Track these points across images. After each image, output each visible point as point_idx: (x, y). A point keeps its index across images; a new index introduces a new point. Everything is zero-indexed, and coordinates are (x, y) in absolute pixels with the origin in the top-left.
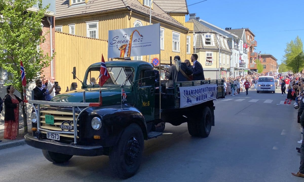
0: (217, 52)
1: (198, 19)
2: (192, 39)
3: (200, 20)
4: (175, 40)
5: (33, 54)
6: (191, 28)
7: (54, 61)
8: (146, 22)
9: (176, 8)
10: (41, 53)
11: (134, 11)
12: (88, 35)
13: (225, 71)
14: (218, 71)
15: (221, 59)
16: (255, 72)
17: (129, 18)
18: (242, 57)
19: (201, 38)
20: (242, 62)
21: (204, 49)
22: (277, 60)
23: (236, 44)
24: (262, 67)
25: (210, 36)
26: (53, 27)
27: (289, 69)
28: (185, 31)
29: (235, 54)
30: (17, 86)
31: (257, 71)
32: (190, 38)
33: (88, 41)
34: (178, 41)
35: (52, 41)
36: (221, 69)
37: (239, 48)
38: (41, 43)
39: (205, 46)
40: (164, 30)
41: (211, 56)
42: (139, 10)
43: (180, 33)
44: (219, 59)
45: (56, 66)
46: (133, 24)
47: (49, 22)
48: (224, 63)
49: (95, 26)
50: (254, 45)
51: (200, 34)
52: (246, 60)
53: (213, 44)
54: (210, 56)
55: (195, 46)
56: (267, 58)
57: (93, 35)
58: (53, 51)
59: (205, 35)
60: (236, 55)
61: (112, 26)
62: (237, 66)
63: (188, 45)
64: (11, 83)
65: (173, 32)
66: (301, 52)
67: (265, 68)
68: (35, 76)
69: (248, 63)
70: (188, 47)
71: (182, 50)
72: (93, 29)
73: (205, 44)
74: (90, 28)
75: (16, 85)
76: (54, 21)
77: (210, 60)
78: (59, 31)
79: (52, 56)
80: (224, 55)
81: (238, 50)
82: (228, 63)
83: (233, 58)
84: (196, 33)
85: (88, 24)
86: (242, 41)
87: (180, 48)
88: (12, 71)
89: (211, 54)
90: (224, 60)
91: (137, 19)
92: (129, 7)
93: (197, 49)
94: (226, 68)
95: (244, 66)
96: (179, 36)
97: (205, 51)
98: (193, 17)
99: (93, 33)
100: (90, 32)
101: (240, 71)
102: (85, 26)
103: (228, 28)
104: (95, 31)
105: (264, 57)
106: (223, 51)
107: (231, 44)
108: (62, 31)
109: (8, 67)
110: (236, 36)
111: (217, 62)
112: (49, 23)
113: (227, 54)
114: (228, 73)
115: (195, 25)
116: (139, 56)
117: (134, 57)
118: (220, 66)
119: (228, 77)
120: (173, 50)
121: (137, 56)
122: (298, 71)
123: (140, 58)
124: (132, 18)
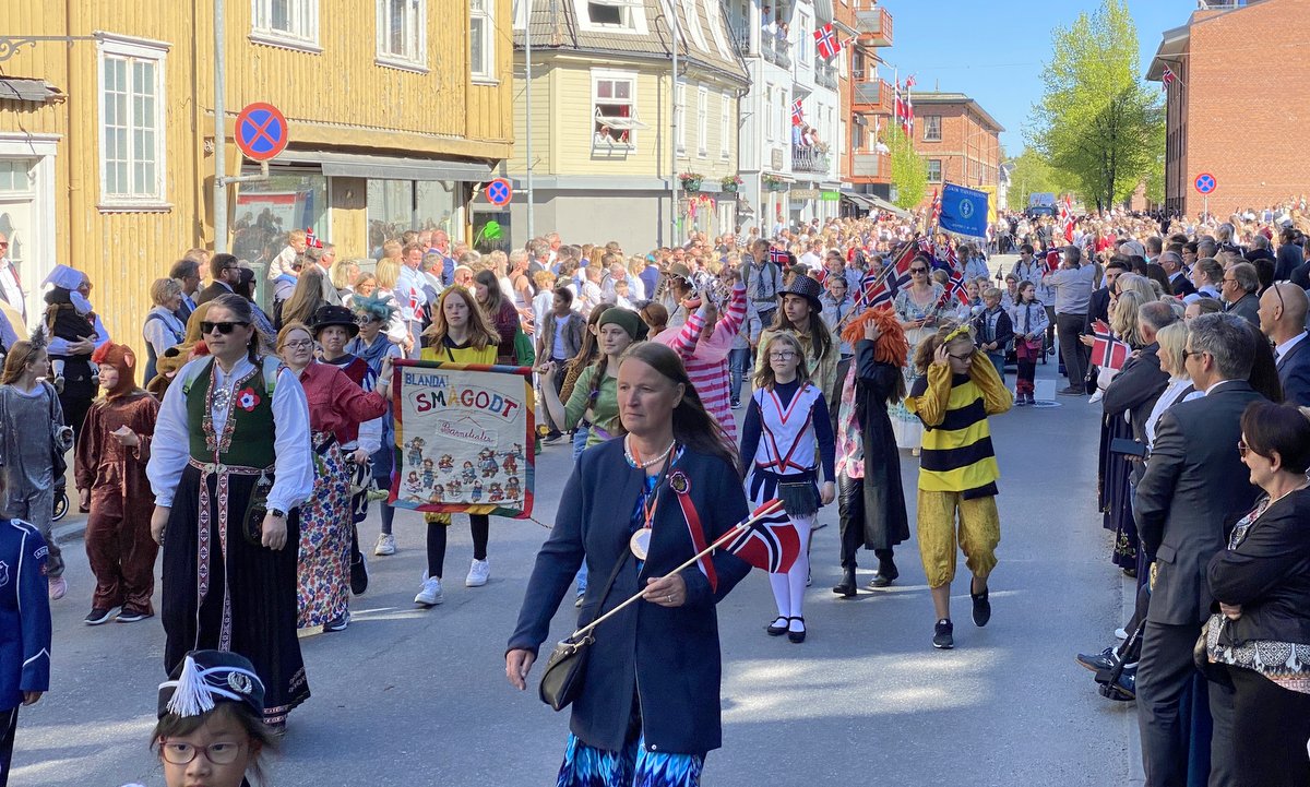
0: (660, 72)
13: (706, 195)
14: (669, 193)
15: (683, 119)
16: (878, 201)
18: (808, 105)
20: (810, 141)
21: (583, 55)
22: (1004, 131)
23: (773, 28)
24: (922, 171)
27: (1062, 185)
29: (765, 89)
31: (893, 193)
36: (684, 184)
37: (792, 54)
39: (586, 36)
41: (626, 96)
44: (673, 119)
48: (702, 143)
50: (874, 35)
52: (832, 131)
53: (636, 25)
54: (618, 96)
55: (521, 33)
56: (946, 120)
60: (776, 95)
62: (776, 164)
63: (477, 23)
66: (1125, 85)
67: (937, 177)
69: (842, 148)
70: (479, 36)
71: (439, 58)
73: (585, 22)
77: (620, 123)
80: (703, 94)
81: (782, 64)
82: (727, 144)
83: (757, 112)
86: (809, 9)
87: (430, 44)
89: (623, 89)
90: (703, 125)
93: (536, 49)
94: (712, 178)
95: (818, 162)
97: (587, 66)
101: (799, 194)
105: (934, 109)
106: (695, 69)
107: (747, 24)
111: (659, 136)
113: (720, 89)
114: (727, 209)
116: (138, 88)
117: (102, 92)
118: (677, 162)
119: (723, 230)
120: (380, 52)
121: (122, 86)
122: (1110, 199)
123: (150, 101)
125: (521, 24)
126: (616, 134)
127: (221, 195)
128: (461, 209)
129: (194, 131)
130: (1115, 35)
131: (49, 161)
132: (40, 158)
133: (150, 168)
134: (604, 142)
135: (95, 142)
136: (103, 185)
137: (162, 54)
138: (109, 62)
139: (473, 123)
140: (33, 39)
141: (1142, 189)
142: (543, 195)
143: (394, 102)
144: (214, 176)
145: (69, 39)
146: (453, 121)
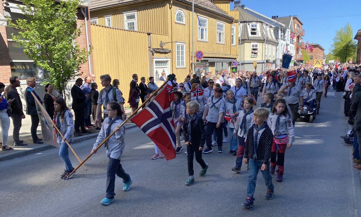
0: (263, 43)
1: (243, 6)
2: (237, 29)
3: (245, 9)
4: (220, 31)
5: (69, 49)
6: (236, 17)
7: (92, 57)
8: (188, 11)
10: (77, 48)
12: (126, 28)
13: (270, 63)
14: (264, 63)
15: (267, 50)
16: (301, 63)
17: (170, 7)
18: (289, 47)
19: (247, 28)
20: (289, 53)
21: (249, 40)
22: (325, 50)
23: (283, 34)
24: (309, 58)
25: (256, 26)
28: (230, 20)
29: (281, 45)
30: (55, 85)
31: (304, 62)
32: (235, 28)
33: (127, 35)
34: (222, 32)
35: (88, 35)
36: (266, 61)
37: (286, 38)
38: (76, 37)
39: (250, 37)
40: (207, 19)
41: (257, 47)
43: (225, 23)
44: (265, 50)
45: (94, 63)
46: (174, 14)
48: (270, 54)
49: (132, 17)
50: (301, 34)
51: (246, 23)
52: (293, 51)
53: (259, 35)
55: (240, 38)
56: (314, 48)
57: (131, 27)
58: (90, 46)
59: (251, 24)
60: (283, 46)
61: (151, 16)
63: (233, 36)
64: (48, 82)
65: (217, 22)
66: (350, 40)
67: (312, 59)
68: (72, 73)
69: (295, 54)
70: (233, 38)
71: (227, 42)
72: (131, 21)
73: (250, 35)
74: (127, 19)
75: (54, 83)
76: (89, 13)
77: (256, 51)
78: (95, 24)
79: (88, 51)
80: (270, 46)
81: (284, 40)
82: (274, 54)
83: (280, 48)
84: (241, 22)
85: (125, 15)
86: (289, 30)
87: (225, 40)
88: (48, 69)
89: (256, 46)
90: (270, 51)
91: (178, 8)
93: (242, 40)
94: (271, 60)
96: (224, 26)
97: (250, 42)
98: (237, 5)
99: (131, 25)
100: (128, 23)
102: (123, 18)
103: (275, 17)
104: (133, 23)
106: (269, 42)
107: (278, 33)
108: (97, 23)
109: (43, 64)
110: (283, 25)
111: (262, 53)
112: (84, 15)
113: (273, 45)
114: (274, 65)
115: (240, 14)
116: (181, 50)
117: (177, 50)
118: (266, 58)
119: (273, 69)
120: (217, 42)
121: (179, 50)
122: (346, 61)
123: (183, 51)
124: (173, 6)
125: (239, 36)
126: (255, 53)
127: (193, 65)
128: (230, 67)
129: (189, 56)
130: (348, 31)
131: (169, 61)
132: (168, 61)
133: (183, 62)
134: (253, 55)
135: (176, 58)
136: (177, 65)
137: (185, 44)
138: (177, 46)
139: (232, 52)
140: (167, 43)
141: (352, 59)
142: (243, 64)
143: (219, 49)
144: (192, 63)
145: (172, 42)
146: (229, 52)
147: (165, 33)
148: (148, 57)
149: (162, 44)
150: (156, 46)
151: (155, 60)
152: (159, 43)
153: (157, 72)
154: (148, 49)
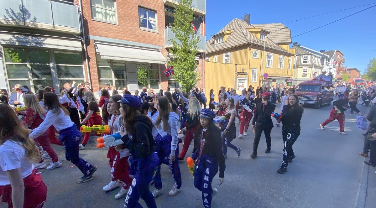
0: (312, 67)
1: (299, 46)
2: (294, 60)
4: (281, 61)
6: (293, 53)
7: (204, 78)
8: (261, 51)
9: (283, 40)
11: (253, 44)
12: (224, 62)
16: (341, 80)
17: (250, 49)
18: (331, 70)
19: (300, 59)
21: (302, 66)
22: (361, 72)
23: (327, 62)
24: (347, 77)
25: (307, 57)
26: (204, 59)
27: (369, 78)
28: (288, 55)
29: (326, 68)
31: (343, 80)
32: (292, 59)
33: (224, 65)
34: (283, 62)
35: (204, 67)
37: (330, 64)
39: (303, 64)
40: (273, 55)
42: (256, 43)
43: (284, 56)
46: (252, 53)
47: (202, 56)
49: (228, 56)
50: (342, 61)
51: (300, 56)
52: (334, 73)
53: (309, 62)
56: (352, 71)
57: (227, 62)
58: (204, 72)
59: (304, 56)
63: (289, 64)
65: (279, 56)
67: (350, 78)
69: (336, 74)
71: (285, 68)
72: (227, 58)
74: (225, 57)
76: (205, 55)
77: (306, 73)
81: (328, 66)
84: (296, 55)
85: (224, 55)
86: (333, 59)
87: (284, 66)
89: (306, 69)
91: (255, 50)
92: (250, 42)
93: (296, 66)
96: (284, 58)
97: (302, 67)
98: (295, 45)
99: (227, 60)
103: (323, 51)
104: (228, 59)
105: (350, 70)
106: (316, 67)
107: (324, 61)
108: (209, 60)
110: (328, 56)
113: (319, 69)
115: (296, 51)
116: (255, 73)
120: (279, 68)
121: (253, 73)
124: (252, 49)
125: (295, 64)
126: (305, 74)
129: (260, 76)
132: (246, 79)
133: (256, 79)
135: (251, 77)
136: (251, 81)
137: (257, 69)
138: (252, 70)
139: (288, 74)
140: (246, 69)
142: (295, 80)
143: (280, 72)
144: (261, 80)
145: (249, 69)
146: (286, 74)
147: (246, 64)
148: (234, 77)
149: (243, 70)
150: (240, 71)
151: (238, 78)
152: (242, 69)
153: (239, 85)
154: (235, 72)
